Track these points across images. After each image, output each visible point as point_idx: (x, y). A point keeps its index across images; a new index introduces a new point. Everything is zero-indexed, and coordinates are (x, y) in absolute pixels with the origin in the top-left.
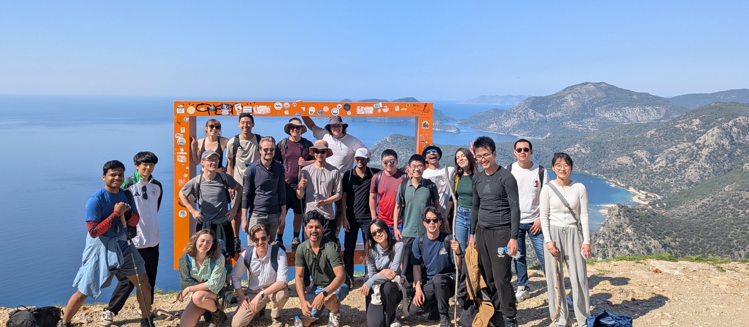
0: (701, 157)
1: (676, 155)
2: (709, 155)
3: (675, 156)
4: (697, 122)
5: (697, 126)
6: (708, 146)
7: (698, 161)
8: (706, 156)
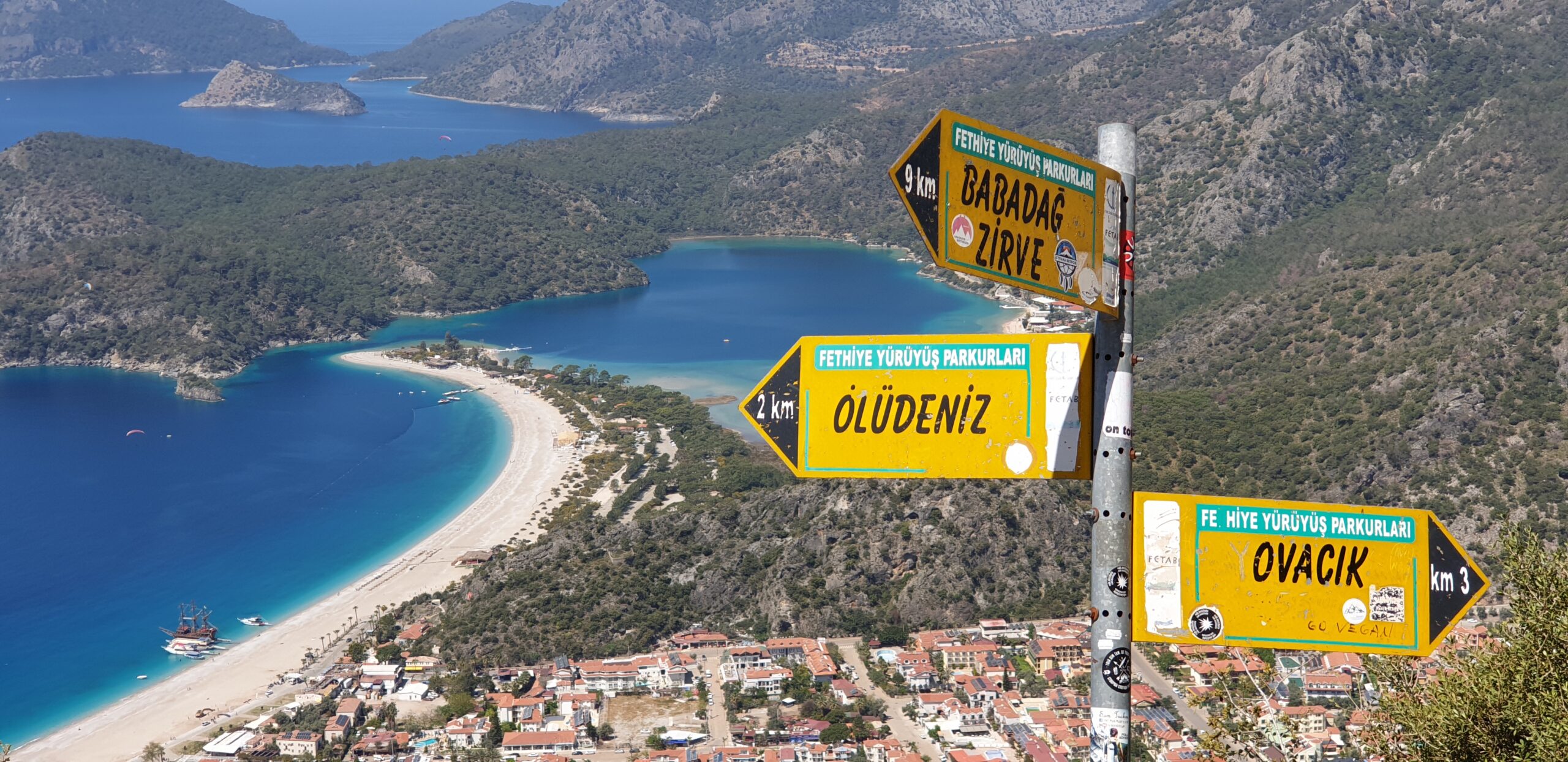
0: (1245, 154)
1: (1160, 150)
2: (1273, 141)
3: (1158, 156)
4: (1243, 17)
5: (1244, 36)
6: (1270, 110)
7: (1235, 167)
8: (1263, 148)
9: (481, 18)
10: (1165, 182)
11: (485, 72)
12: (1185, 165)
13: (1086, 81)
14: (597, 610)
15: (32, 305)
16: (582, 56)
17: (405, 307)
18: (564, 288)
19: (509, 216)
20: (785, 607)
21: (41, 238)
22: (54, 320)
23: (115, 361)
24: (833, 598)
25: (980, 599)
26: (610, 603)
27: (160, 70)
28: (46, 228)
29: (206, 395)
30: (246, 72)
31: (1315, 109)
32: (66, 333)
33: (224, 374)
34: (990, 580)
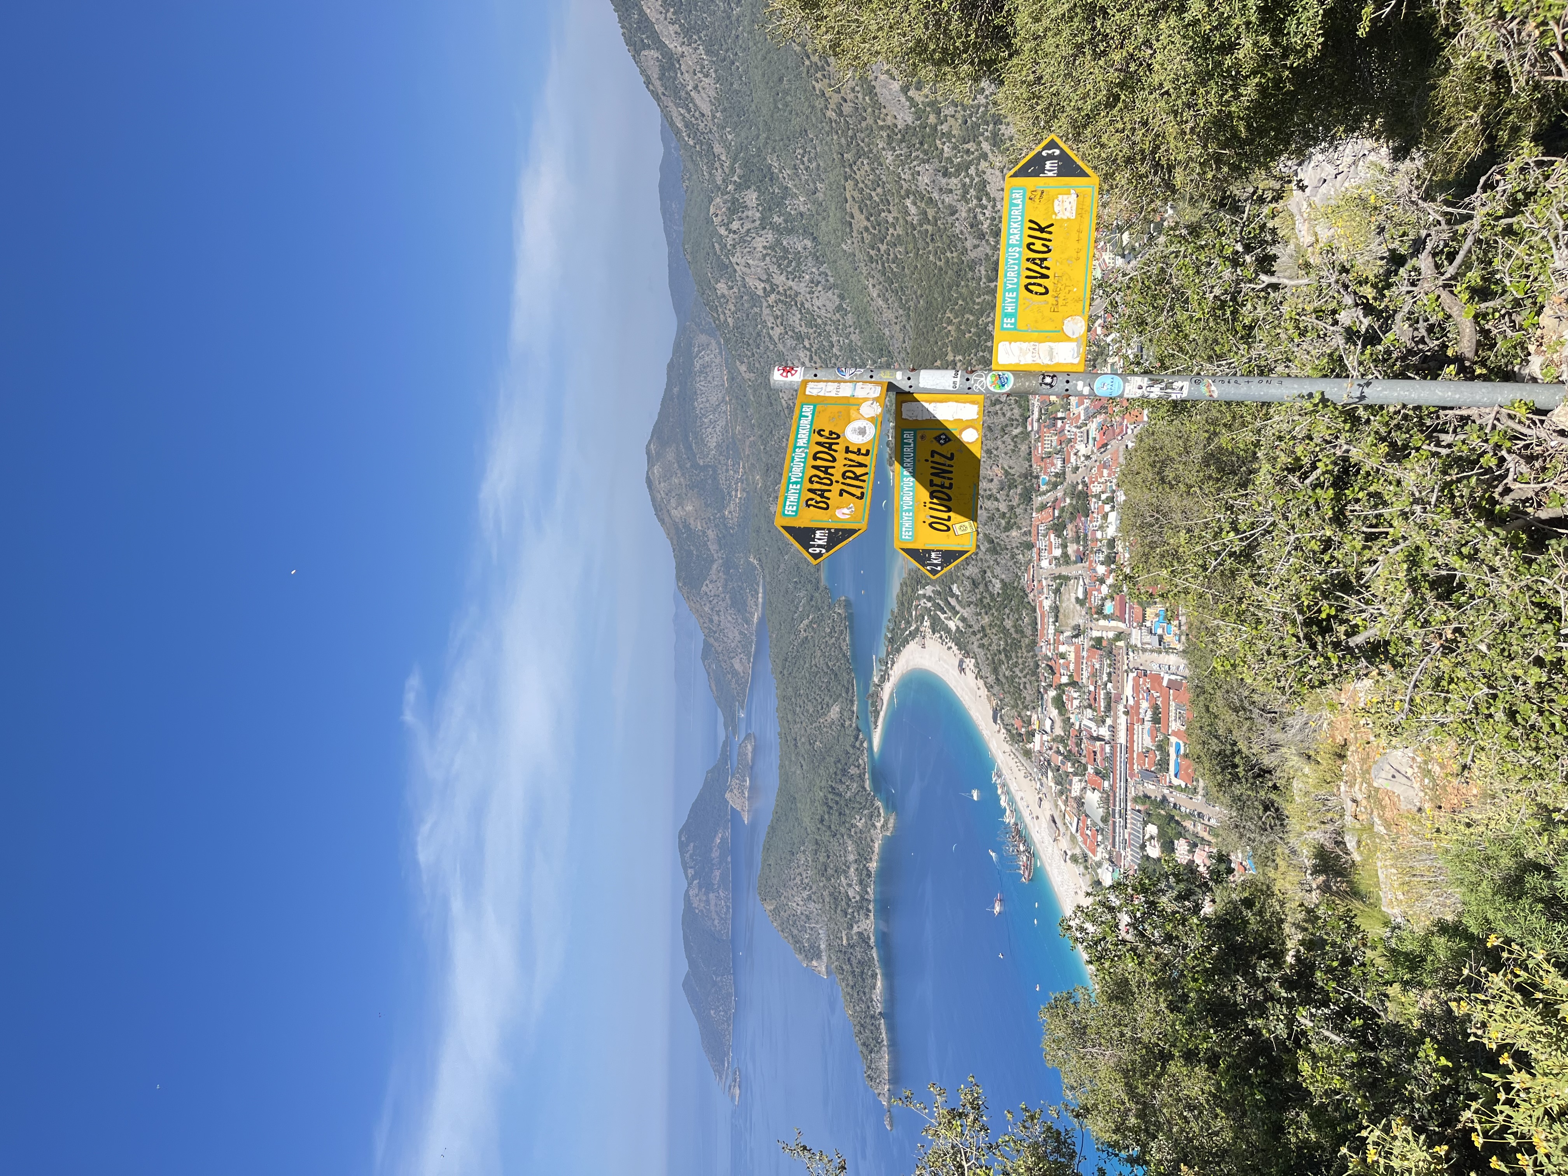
0: (791, 288)
1: (786, 332)
2: (785, 274)
5: (731, 288)
8: (788, 279)
9: (708, 674)
10: (804, 330)
11: (735, 673)
12: (795, 319)
13: (750, 370)
14: (1012, 631)
15: (843, 903)
16: (729, 625)
17: (850, 719)
18: (844, 640)
19: (807, 665)
20: (1014, 533)
21: (810, 898)
22: (851, 893)
23: (873, 866)
24: (1012, 508)
25: (1016, 432)
26: (1008, 623)
27: (728, 833)
28: (805, 894)
29: (892, 822)
30: (731, 791)
31: (769, 251)
32: (857, 888)
33: (881, 811)
34: (1006, 426)
